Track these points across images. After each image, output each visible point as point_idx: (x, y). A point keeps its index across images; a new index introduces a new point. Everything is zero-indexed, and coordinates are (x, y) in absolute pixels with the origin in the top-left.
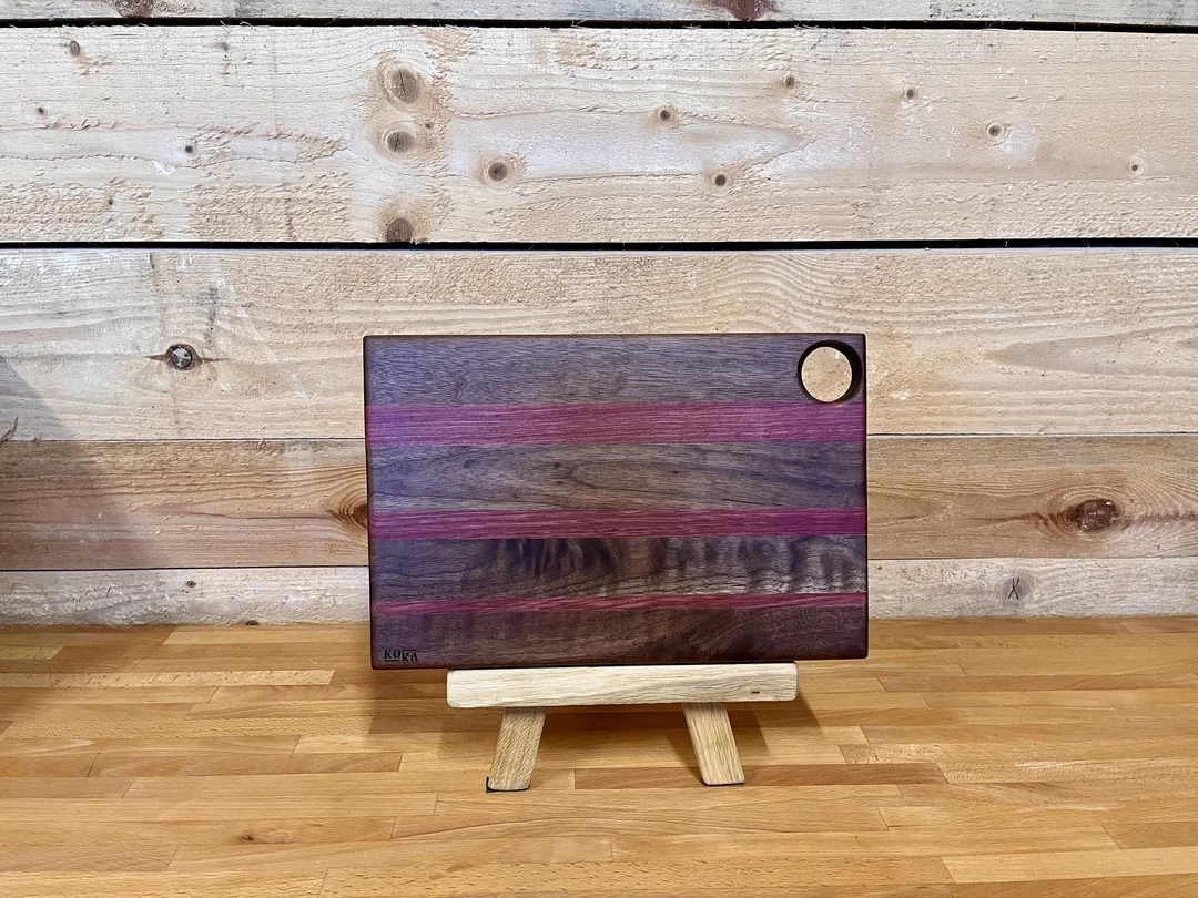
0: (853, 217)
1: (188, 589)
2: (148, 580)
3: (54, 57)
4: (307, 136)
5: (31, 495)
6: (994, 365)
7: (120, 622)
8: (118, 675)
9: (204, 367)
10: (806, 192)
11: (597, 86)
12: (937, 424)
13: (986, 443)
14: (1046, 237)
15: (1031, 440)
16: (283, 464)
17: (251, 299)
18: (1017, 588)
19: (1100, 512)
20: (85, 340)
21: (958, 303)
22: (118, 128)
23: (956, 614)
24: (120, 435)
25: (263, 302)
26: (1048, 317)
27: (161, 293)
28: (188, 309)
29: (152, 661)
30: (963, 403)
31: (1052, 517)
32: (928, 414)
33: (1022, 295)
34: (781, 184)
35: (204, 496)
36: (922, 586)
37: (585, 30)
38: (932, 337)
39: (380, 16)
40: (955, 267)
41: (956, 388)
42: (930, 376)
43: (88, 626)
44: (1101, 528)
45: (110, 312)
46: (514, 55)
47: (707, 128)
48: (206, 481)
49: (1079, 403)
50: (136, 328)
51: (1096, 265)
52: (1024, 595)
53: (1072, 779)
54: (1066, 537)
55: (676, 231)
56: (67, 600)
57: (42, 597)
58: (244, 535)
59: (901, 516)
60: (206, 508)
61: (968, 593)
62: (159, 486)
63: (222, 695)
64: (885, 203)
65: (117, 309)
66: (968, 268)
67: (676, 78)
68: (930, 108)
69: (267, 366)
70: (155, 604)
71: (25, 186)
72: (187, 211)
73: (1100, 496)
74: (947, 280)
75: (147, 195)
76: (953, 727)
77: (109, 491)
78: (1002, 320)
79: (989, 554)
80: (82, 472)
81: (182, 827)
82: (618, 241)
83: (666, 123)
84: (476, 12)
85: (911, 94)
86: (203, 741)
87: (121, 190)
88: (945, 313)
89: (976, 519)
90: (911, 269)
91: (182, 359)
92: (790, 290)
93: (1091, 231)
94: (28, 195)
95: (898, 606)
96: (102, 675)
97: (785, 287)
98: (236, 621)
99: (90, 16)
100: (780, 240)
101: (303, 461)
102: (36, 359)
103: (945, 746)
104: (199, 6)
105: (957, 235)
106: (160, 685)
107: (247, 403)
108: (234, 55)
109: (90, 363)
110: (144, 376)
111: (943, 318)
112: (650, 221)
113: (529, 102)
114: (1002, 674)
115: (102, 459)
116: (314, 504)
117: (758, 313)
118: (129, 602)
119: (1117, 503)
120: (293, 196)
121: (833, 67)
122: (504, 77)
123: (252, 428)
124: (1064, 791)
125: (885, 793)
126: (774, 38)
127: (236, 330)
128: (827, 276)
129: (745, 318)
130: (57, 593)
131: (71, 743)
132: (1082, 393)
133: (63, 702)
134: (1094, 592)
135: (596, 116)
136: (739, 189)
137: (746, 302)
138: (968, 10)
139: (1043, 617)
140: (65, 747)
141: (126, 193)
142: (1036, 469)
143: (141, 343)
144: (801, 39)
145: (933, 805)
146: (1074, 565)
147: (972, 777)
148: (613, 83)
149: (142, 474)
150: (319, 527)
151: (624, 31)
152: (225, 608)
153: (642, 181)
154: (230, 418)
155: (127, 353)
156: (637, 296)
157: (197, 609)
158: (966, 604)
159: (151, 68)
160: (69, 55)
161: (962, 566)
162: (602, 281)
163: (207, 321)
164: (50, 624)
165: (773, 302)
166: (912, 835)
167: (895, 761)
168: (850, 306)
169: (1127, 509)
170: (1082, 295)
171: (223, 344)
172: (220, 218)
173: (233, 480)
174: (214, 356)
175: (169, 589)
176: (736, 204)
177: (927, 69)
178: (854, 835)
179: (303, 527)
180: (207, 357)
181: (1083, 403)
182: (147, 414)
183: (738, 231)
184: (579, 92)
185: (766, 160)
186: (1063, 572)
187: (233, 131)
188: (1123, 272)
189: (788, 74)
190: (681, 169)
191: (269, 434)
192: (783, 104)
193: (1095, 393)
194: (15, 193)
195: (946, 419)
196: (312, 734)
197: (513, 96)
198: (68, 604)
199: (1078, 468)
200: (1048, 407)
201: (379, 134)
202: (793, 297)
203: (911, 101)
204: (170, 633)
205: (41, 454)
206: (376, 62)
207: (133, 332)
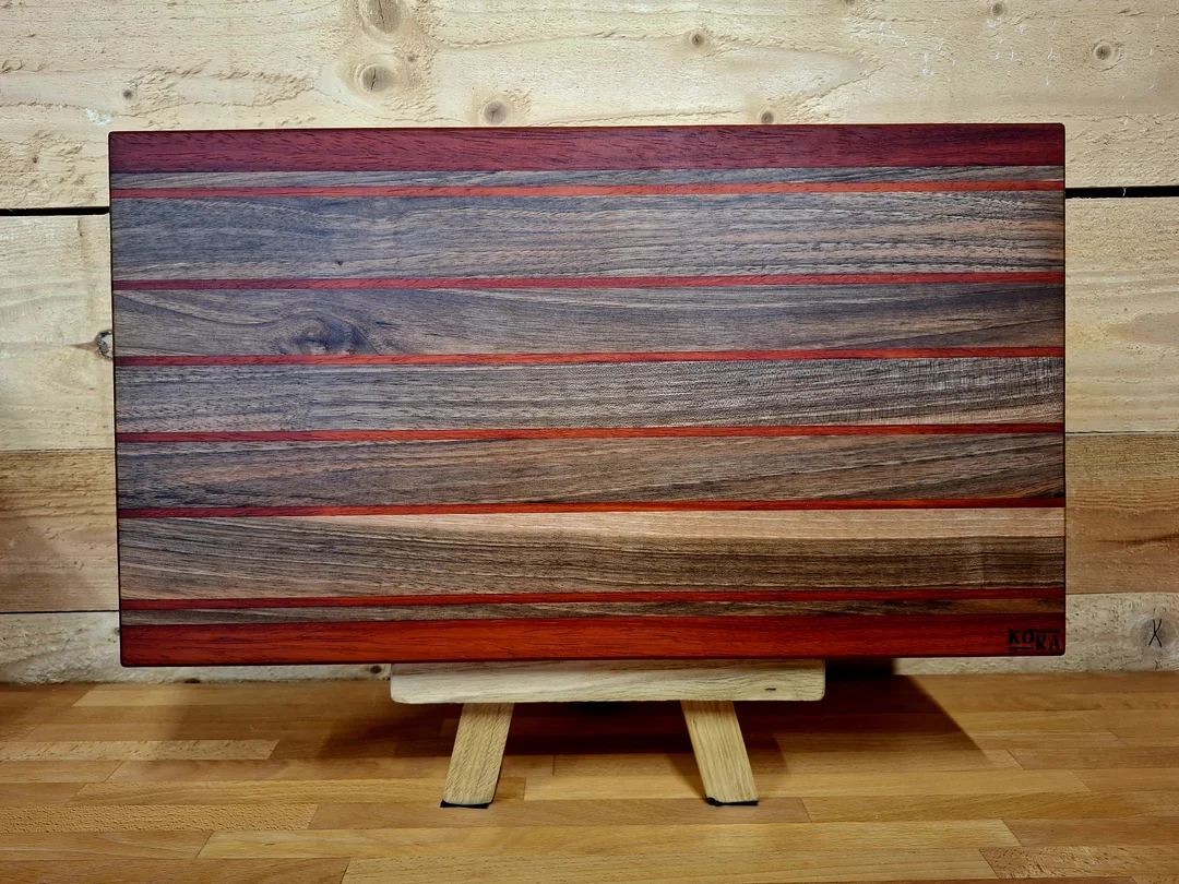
1: (116, 637)
2: (64, 625)
4: (267, 73)
6: (1117, 342)
7: (33, 679)
11: (614, 7)
14: (1174, 184)
18: (1157, 633)
22: (45, 70)
23: (1082, 667)
24: (38, 444)
27: (89, 266)
29: (52, 727)
33: (1149, 252)
34: (842, 121)
45: (30, 291)
47: (748, 53)
50: (59, 310)
52: (1165, 643)
61: (1097, 640)
62: (83, 506)
63: (125, 772)
65: (38, 287)
66: (1079, 218)
75: (77, 150)
77: (23, 513)
78: (1125, 285)
79: (1122, 587)
83: (699, 50)
85: (998, 9)
87: (48, 144)
89: (1104, 541)
98: (172, 678)
103: (1136, 849)
106: (49, 758)
109: (5, 354)
110: (67, 370)
113: (532, 27)
115: (17, 473)
118: (45, 654)
135: (612, 43)
141: (54, 149)
143: (65, 329)
148: (635, 1)
149: (63, 491)
155: (48, 341)
158: (1095, 654)
161: (1087, 604)
167: (1069, 874)
175: (92, 638)
182: (70, 418)
184: (593, 14)
185: (824, 92)
187: (181, 71)
190: (720, 103)
192: (842, 23)
196: (230, 830)
197: (513, 21)
201: (352, 70)
203: (998, 18)
204: (86, 692)
207: (56, 316)
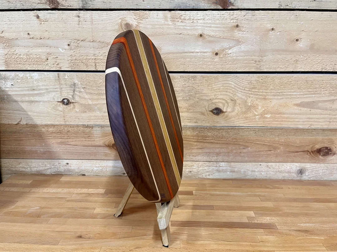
0: (255, 64)
1: (67, 165)
2: (56, 162)
3: (32, 19)
4: (101, 41)
5: (25, 138)
6: (296, 107)
7: (48, 173)
8: (47, 189)
9: (72, 104)
10: (241, 57)
11: (182, 27)
12: (278, 124)
13: (293, 130)
14: (312, 71)
15: (306, 129)
16: (93, 132)
17: (85, 86)
18: (301, 172)
19: (326, 151)
20: (40, 97)
21: (285, 89)
22: (49, 39)
23: (283, 178)
24: (49, 123)
25: (88, 87)
26: (312, 94)
27: (61, 84)
28: (68, 89)
29: (57, 185)
30: (286, 118)
31: (312, 151)
32: (276, 121)
33: (304, 87)
34: (234, 55)
35: (71, 140)
36: (273, 171)
37: (179, 11)
38: (277, 99)
39: (121, 8)
40: (285, 79)
41: (284, 114)
42: (276, 110)
43: (39, 174)
44: (326, 155)
45: (47, 89)
46: (158, 19)
47: (213, 39)
48: (72, 136)
49: (321, 119)
50: (54, 94)
51: (327, 79)
52: (303, 174)
53: (314, 229)
54: (316, 158)
55: (203, 68)
56: (34, 167)
57: (28, 166)
58: (82, 151)
59: (267, 150)
60: (72, 143)
61: (287, 173)
62: (60, 137)
63: (75, 195)
64: (264, 61)
65: (49, 88)
66: (288, 79)
67: (204, 25)
68: (278, 33)
69: (89, 105)
70: (58, 169)
71: (24, 54)
72: (68, 62)
73: (326, 146)
74: (282, 83)
75: (57, 57)
76: (280, 212)
77: (46, 138)
78: (298, 95)
79: (293, 162)
80: (38, 132)
81: (63, 233)
82: (187, 71)
83: (201, 38)
84: (148, 7)
85: (273, 29)
86: (69, 208)
87: (50, 56)
88: (281, 92)
89: (290, 152)
90: (272, 80)
91: (66, 102)
92: (236, 85)
93: (325, 69)
94: (25, 57)
95: (266, 176)
96: (43, 188)
97: (234, 84)
98: (79, 174)
99: (42, 8)
100: (233, 71)
101: (98, 131)
102: (27, 102)
103: (278, 218)
104: (72, 5)
105: (285, 70)
106: (58, 192)
107: (83, 115)
108: (81, 19)
109: (41, 103)
110: (56, 107)
111: (281, 94)
112: (196, 65)
113: (162, 32)
114: (296, 197)
115: (44, 129)
116: (101, 143)
117: (227, 92)
118: (51, 168)
119: (331, 148)
120: (97, 58)
121: (250, 22)
122: (156, 25)
123: (85, 122)
124: (312, 232)
125: (260, 232)
126: (233, 14)
127: (81, 94)
128: (247, 81)
129: (223, 93)
130: (32, 165)
131: (33, 208)
132: (322, 116)
133: (32, 196)
134: (324, 173)
135: (181, 36)
136: (222, 56)
137: (223, 89)
138: (290, 5)
139: (308, 180)
140: (32, 209)
141: (52, 57)
142: (307, 138)
143: (55, 98)
144: (241, 14)
145: (273, 235)
146: (318, 165)
147: (286, 228)
148: (186, 26)
149: (55, 133)
150: (102, 149)
151: (190, 12)
152: (77, 171)
153: (194, 54)
154: (79, 119)
155: (51, 100)
156: (192, 86)
157: (69, 170)
158: (286, 176)
159: (59, 22)
160: (36, 19)
161: (285, 165)
162: (182, 82)
163: (73, 92)
164: (30, 173)
165: (231, 89)
166: (267, 244)
167: (263, 222)
168: (253, 90)
169: (334, 150)
170: (322, 88)
171: (77, 99)
172: (77, 64)
173: (79, 136)
174: (74, 102)
175: (61, 165)
176: (221, 61)
177: (278, 22)
178: (250, 243)
179: (98, 149)
180: (73, 102)
181: (322, 119)
182: (56, 117)
183: (221, 68)
184: (177, 29)
185: (230, 48)
186: (315, 167)
187: (81, 40)
188: (334, 81)
189: (237, 24)
190: (205, 51)
191: (89, 123)
192: (235, 32)
193: (326, 116)
194: (22, 56)
195: (281, 123)
196: (99, 208)
197: (158, 30)
198: (35, 168)
199: (320, 138)
200: (312, 120)
202: (237, 87)
203: (273, 31)
204: (62, 177)
205: (28, 128)
206: (120, 21)
207: (53, 95)
